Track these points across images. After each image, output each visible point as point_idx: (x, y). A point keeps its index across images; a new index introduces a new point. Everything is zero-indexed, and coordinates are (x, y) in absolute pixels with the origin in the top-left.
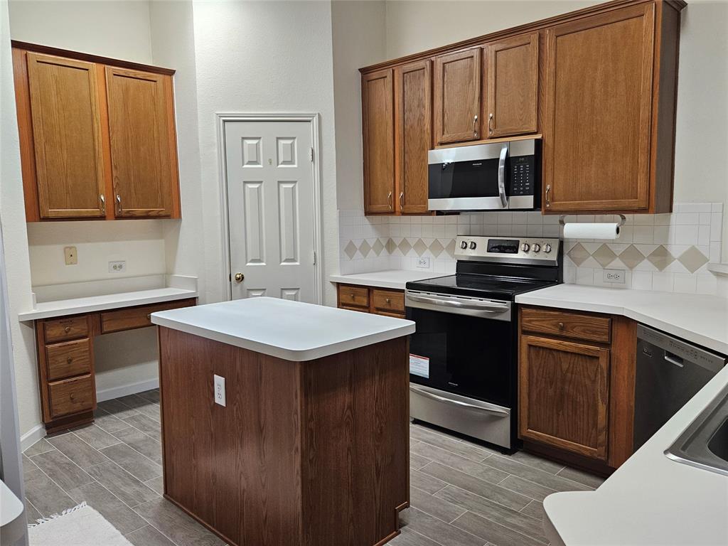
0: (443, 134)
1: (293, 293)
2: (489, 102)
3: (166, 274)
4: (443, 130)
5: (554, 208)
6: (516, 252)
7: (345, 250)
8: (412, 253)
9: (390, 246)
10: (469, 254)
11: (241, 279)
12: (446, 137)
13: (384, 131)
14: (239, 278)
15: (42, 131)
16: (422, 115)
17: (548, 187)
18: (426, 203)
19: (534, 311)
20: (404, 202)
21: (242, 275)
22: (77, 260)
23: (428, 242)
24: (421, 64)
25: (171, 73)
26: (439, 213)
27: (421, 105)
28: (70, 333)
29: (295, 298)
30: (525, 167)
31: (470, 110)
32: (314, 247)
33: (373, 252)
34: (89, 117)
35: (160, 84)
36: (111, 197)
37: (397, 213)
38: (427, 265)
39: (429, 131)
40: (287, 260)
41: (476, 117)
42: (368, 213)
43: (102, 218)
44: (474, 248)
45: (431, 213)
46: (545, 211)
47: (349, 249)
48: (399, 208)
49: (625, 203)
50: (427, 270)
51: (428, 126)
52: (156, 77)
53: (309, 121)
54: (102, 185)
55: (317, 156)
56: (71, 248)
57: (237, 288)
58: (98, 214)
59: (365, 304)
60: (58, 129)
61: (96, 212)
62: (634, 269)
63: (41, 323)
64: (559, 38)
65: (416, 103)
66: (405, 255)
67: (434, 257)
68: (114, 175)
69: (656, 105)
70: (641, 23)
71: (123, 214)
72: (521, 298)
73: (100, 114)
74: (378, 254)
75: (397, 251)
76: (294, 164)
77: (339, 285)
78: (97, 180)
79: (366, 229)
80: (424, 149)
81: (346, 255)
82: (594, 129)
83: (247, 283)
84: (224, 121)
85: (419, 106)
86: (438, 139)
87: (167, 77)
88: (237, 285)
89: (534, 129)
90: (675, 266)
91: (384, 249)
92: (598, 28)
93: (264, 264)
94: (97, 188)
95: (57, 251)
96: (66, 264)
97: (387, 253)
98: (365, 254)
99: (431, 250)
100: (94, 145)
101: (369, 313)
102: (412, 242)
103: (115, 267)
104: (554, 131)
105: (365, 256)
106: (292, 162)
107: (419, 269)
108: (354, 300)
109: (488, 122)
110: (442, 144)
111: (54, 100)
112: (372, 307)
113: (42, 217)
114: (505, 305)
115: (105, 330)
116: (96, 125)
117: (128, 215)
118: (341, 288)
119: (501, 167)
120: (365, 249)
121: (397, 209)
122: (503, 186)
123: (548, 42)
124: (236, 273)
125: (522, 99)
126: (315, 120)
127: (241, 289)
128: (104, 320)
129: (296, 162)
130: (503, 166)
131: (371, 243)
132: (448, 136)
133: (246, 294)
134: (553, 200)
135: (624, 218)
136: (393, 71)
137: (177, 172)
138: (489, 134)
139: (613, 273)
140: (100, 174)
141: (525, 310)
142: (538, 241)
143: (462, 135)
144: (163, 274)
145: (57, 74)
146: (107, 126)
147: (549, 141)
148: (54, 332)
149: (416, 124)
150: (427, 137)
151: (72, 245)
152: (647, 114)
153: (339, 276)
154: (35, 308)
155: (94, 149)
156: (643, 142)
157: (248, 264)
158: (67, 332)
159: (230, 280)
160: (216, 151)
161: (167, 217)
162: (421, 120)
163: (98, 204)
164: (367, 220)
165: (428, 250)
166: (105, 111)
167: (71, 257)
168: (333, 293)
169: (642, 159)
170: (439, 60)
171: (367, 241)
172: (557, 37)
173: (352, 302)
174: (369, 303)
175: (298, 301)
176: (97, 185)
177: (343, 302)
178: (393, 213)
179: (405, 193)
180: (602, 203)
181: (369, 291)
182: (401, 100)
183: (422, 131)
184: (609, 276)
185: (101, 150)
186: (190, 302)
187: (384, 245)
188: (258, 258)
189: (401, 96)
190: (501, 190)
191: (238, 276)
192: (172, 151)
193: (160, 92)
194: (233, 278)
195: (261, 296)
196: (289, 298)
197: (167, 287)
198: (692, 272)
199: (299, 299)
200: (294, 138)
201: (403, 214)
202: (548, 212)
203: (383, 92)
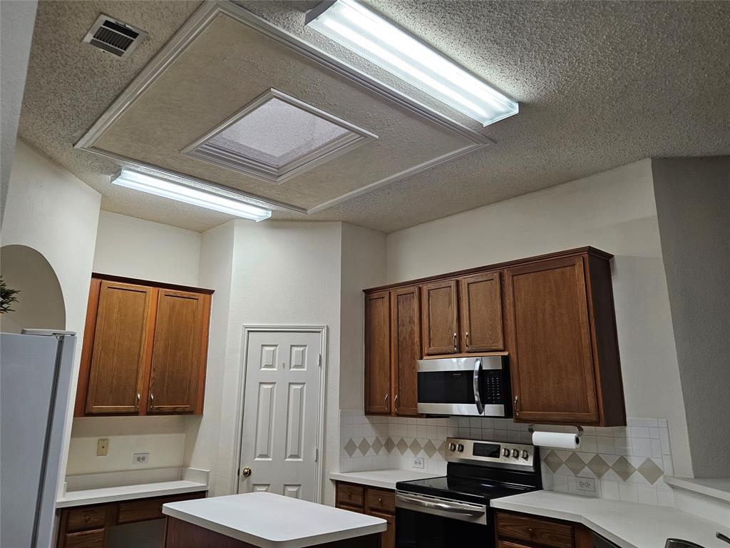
0: (430, 346)
1: (295, 489)
2: (465, 322)
3: (183, 466)
4: (430, 343)
5: (523, 417)
6: (498, 456)
7: (345, 448)
8: (409, 452)
9: (389, 445)
10: (458, 457)
11: (248, 474)
12: (432, 349)
13: (382, 341)
14: (247, 473)
15: (101, 341)
16: (412, 330)
17: (516, 398)
18: (416, 406)
19: (507, 515)
20: (398, 403)
21: (250, 470)
22: (107, 452)
23: (423, 443)
24: (411, 289)
25: (211, 292)
26: (429, 416)
27: (411, 321)
28: (89, 522)
29: (296, 496)
30: (495, 379)
31: (451, 328)
32: (317, 445)
33: (373, 451)
34: (140, 329)
35: (201, 302)
36: (146, 395)
37: (393, 414)
38: (421, 466)
39: (418, 344)
40: (291, 456)
41: (455, 334)
42: (368, 413)
43: (136, 413)
44: (462, 450)
45: (421, 416)
46: (516, 419)
47: (349, 447)
48: (394, 410)
49: (580, 415)
50: (422, 471)
51: (417, 339)
52: (198, 296)
53: (319, 332)
54: (140, 386)
55: (324, 361)
56: (104, 440)
57: (244, 483)
58: (132, 410)
59: (360, 503)
60: (113, 339)
61: (131, 407)
62: (602, 478)
63: (67, 511)
64: (515, 277)
65: (408, 319)
66: (402, 453)
67: (428, 457)
68: (152, 376)
69: (594, 334)
70: (574, 271)
71: (154, 411)
72: (497, 503)
73: (149, 326)
74: (377, 452)
75: (396, 450)
76: (304, 368)
77: (338, 483)
78: (137, 380)
79: (366, 429)
80: (414, 359)
81: (346, 453)
82: (548, 350)
83: (253, 478)
84: (249, 331)
85: (410, 322)
86: (426, 351)
87: (209, 295)
88: (245, 480)
89: (501, 347)
90: (637, 476)
91: (383, 447)
92: (543, 272)
93: (270, 459)
94: (136, 388)
95: (93, 442)
96: (98, 455)
97: (386, 452)
98: (364, 452)
99: (425, 450)
100: (140, 351)
101: (364, 513)
102: (409, 442)
103: (139, 459)
104: (517, 350)
105: (364, 454)
106: (302, 366)
107: (415, 470)
108: (350, 499)
109: (465, 340)
110: (429, 355)
111: (115, 316)
112: (366, 507)
113: (86, 412)
114: (481, 508)
115: (120, 521)
116: (144, 335)
117: (158, 411)
118: (339, 486)
119: (476, 377)
120: (364, 447)
121: (393, 411)
122: (478, 394)
123: (508, 280)
124: (244, 468)
125: (490, 322)
126: (324, 331)
127: (248, 483)
128: (122, 510)
129: (306, 366)
130: (477, 377)
131: (371, 441)
132: (433, 348)
133: (252, 488)
134: (521, 410)
135: (581, 429)
136: (390, 293)
137: (205, 373)
138: (467, 349)
139: (584, 481)
140: (140, 375)
141: (500, 515)
142: (515, 446)
143: (445, 349)
144: (179, 467)
145: (121, 296)
146: (152, 335)
147: (514, 357)
148: (76, 521)
149: (408, 337)
150: (417, 348)
151: (104, 438)
152: (588, 341)
153: (339, 474)
154: (64, 496)
155: (139, 355)
156: (588, 364)
157: (256, 459)
158: (86, 521)
159: (239, 474)
160: (239, 356)
161: (191, 413)
162: (412, 333)
163: (134, 401)
164: (367, 419)
165: (422, 451)
166: (154, 323)
167: (102, 449)
168: (331, 491)
169: (589, 378)
170: (425, 287)
171: (367, 439)
172: (513, 276)
173: (348, 501)
174: (364, 503)
175: (298, 498)
176: (136, 384)
177: (341, 500)
178: (389, 414)
179: (399, 396)
180: (561, 414)
181: (364, 489)
182: (396, 316)
183: (413, 343)
184: (582, 484)
185: (144, 356)
186: (201, 494)
187: (383, 443)
188: (266, 453)
189: (396, 313)
190: (477, 399)
191: (246, 471)
192: (203, 356)
193: (200, 308)
194: (241, 473)
195: (265, 491)
196: (291, 495)
197: (181, 479)
198: (652, 484)
199: (300, 497)
200: (306, 346)
201: (398, 415)
202: (518, 420)
203: (381, 309)
